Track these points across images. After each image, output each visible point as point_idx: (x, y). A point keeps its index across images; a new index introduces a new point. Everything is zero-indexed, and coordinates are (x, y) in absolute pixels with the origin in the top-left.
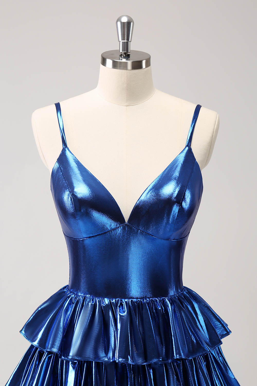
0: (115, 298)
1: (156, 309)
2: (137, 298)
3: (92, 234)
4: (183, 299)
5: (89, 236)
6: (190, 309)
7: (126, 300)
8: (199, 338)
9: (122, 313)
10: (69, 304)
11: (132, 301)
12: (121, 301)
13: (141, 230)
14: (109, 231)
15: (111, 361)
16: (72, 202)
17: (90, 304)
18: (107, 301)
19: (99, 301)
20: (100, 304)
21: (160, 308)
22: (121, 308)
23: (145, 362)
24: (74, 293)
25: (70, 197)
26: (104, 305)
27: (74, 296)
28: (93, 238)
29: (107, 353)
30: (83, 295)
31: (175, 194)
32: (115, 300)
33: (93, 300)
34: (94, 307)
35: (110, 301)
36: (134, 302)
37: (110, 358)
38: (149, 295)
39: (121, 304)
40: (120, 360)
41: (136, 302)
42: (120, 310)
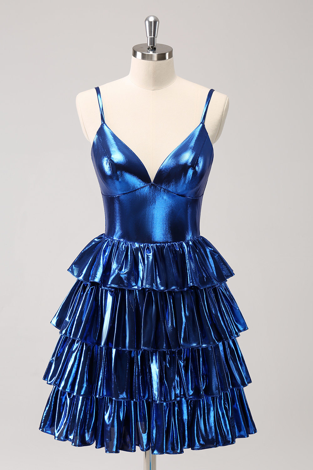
0: (144, 243)
1: (175, 251)
2: (160, 243)
3: (126, 191)
4: (198, 243)
5: (123, 193)
6: (203, 252)
7: (152, 245)
8: (209, 274)
9: (148, 253)
10: (107, 246)
11: (156, 245)
12: (148, 245)
13: (163, 189)
14: (138, 189)
15: (140, 289)
16: (110, 166)
17: (124, 246)
18: (137, 245)
19: (130, 244)
20: (131, 247)
21: (178, 250)
22: (148, 250)
23: (166, 289)
24: (110, 238)
25: (108, 162)
26: (135, 248)
27: (111, 240)
28: (126, 195)
29: (137, 283)
30: (117, 239)
31: (190, 161)
32: (143, 245)
33: (125, 243)
34: (127, 249)
35: (139, 245)
36: (158, 246)
37: (139, 287)
38: (170, 240)
39: (148, 248)
40: (147, 286)
41: (160, 246)
42: (147, 251)
